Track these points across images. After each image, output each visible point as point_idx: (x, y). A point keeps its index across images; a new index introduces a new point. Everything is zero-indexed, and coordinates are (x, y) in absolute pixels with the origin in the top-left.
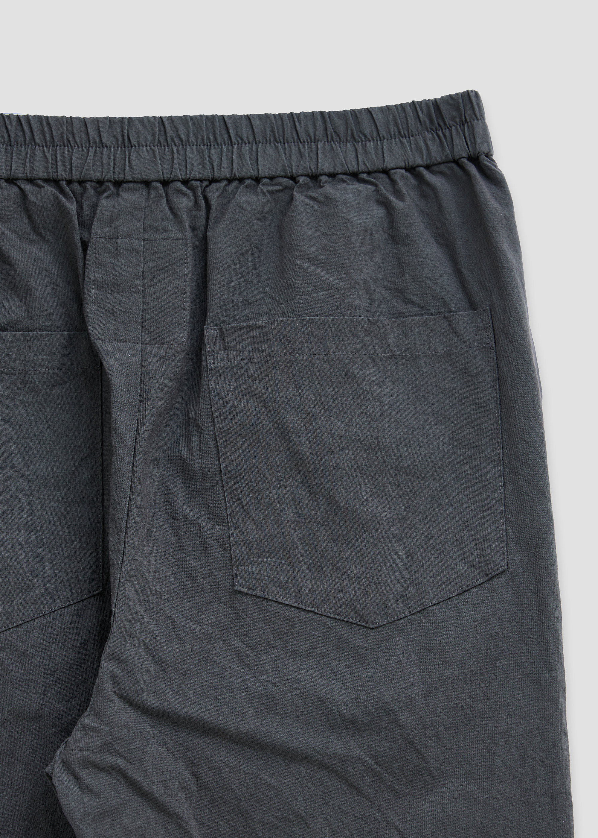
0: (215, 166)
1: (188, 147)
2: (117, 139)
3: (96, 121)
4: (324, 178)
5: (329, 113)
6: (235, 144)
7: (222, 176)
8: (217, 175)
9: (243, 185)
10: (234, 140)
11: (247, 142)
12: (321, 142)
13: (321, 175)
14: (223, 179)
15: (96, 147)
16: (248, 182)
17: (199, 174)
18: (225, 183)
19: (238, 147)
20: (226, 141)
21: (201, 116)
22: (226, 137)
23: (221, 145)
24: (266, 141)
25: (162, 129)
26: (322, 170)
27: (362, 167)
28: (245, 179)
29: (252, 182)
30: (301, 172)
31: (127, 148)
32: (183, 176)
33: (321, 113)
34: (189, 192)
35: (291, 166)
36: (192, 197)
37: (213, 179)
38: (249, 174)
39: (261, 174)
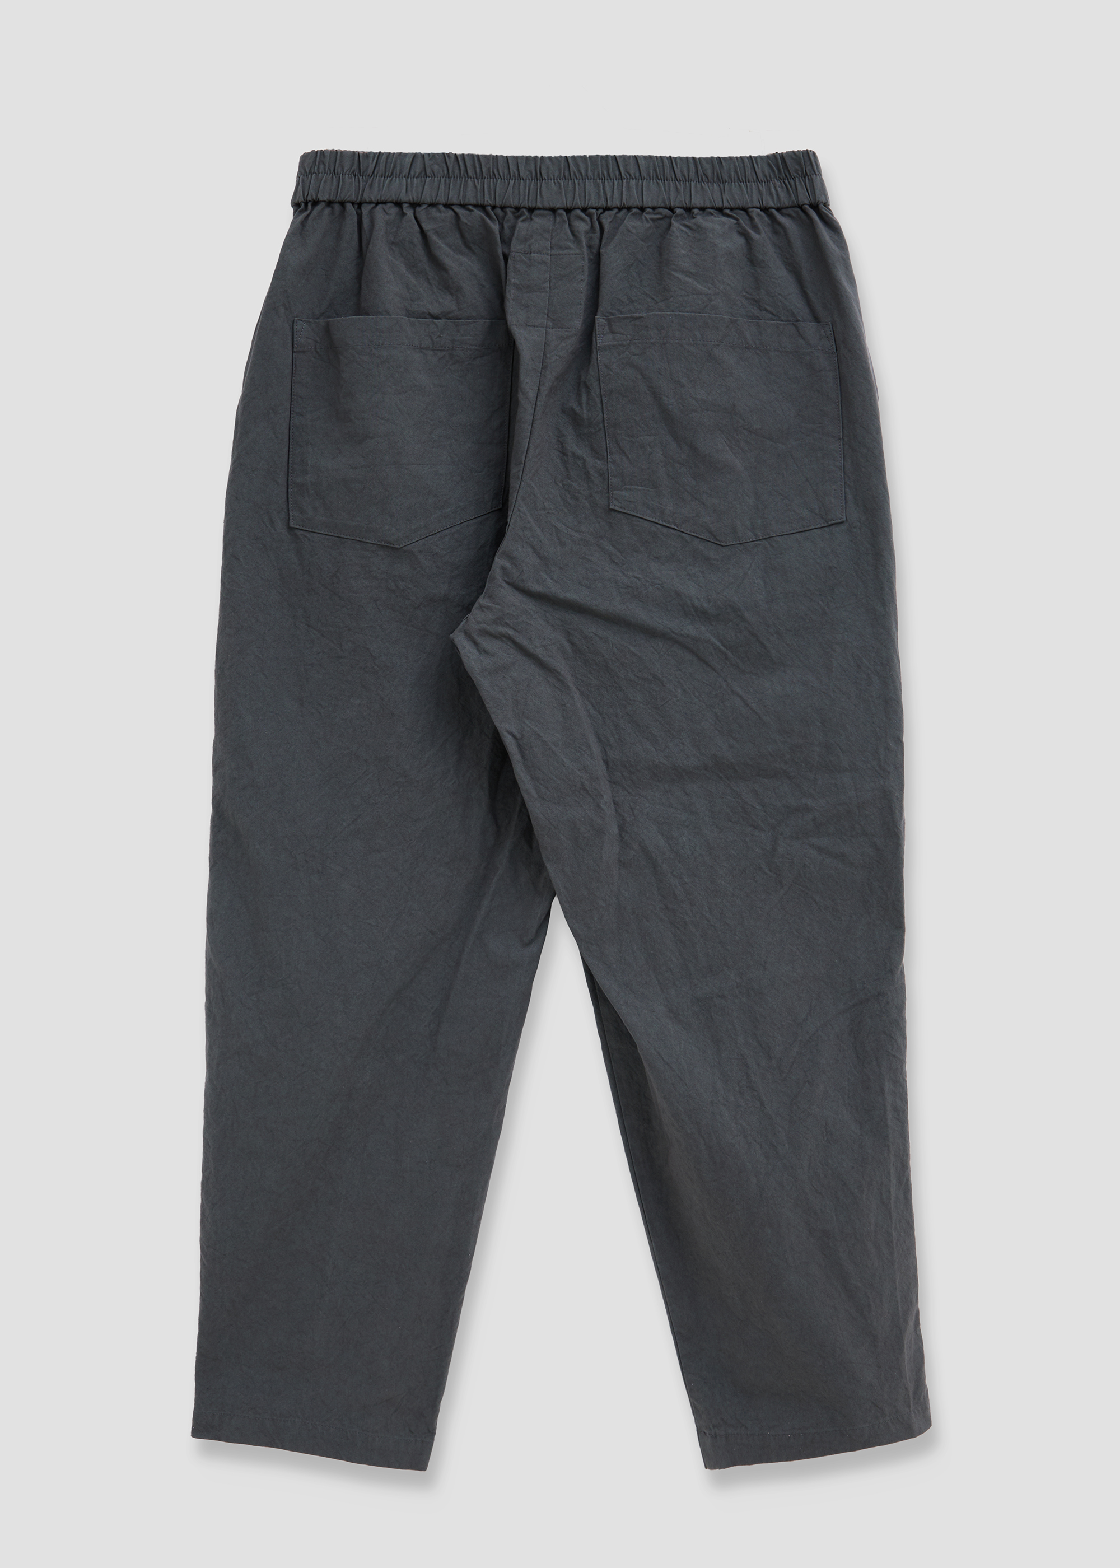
0: (608, 197)
1: (587, 180)
2: (531, 173)
3: (516, 158)
4: (696, 211)
5: (700, 159)
6: (624, 179)
7: (614, 206)
8: (609, 204)
9: (630, 213)
10: (623, 175)
11: (634, 177)
12: (693, 182)
13: (694, 208)
14: (615, 208)
15: (515, 179)
16: (634, 210)
17: (595, 204)
18: (616, 210)
19: (627, 182)
20: (617, 177)
21: (597, 155)
22: (617, 173)
23: (613, 180)
24: (650, 177)
25: (567, 165)
26: (695, 204)
27: (726, 204)
28: (632, 208)
29: (638, 211)
30: (677, 205)
31: (539, 181)
32: (583, 205)
33: (694, 158)
34: (587, 218)
35: (670, 199)
36: (589, 223)
37: (606, 208)
38: (635, 205)
39: (645, 204)
